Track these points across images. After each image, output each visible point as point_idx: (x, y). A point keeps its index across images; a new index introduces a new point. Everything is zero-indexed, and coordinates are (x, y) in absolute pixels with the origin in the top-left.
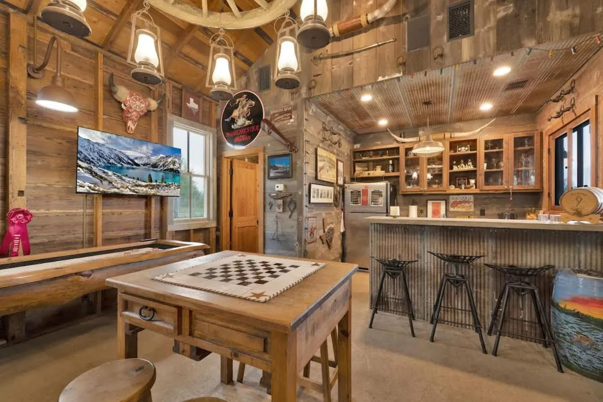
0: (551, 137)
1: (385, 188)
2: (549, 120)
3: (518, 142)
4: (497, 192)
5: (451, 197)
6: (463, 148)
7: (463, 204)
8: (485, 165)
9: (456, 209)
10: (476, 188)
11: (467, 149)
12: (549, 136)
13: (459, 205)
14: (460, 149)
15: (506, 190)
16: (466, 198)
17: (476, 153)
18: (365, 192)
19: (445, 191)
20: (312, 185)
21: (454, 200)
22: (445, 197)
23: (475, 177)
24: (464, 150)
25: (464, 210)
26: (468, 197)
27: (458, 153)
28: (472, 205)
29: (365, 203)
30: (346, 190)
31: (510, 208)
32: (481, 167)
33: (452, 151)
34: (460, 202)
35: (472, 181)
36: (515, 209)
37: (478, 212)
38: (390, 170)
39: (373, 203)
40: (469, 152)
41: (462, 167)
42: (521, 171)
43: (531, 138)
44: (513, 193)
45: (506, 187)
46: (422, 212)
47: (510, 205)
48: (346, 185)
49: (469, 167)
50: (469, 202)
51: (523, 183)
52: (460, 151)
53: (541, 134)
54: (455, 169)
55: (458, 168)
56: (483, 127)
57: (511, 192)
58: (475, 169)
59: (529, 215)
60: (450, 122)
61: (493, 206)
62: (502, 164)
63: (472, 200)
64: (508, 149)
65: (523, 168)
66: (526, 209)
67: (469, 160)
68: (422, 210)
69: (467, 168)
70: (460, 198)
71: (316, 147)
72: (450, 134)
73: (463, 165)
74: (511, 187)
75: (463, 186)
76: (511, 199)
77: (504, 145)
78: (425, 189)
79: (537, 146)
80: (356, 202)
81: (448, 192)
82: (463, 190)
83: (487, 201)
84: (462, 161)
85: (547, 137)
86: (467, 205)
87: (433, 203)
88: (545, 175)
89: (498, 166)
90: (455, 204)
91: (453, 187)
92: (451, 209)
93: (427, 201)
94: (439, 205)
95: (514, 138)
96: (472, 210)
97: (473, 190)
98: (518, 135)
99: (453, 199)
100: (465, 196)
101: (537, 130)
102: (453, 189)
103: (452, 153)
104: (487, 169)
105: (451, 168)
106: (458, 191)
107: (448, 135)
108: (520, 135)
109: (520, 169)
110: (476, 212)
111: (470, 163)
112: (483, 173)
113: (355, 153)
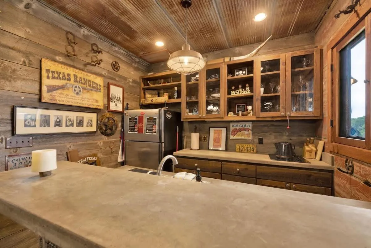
0: (335, 49)
1: (158, 115)
2: (338, 16)
3: (296, 61)
4: (275, 119)
5: (231, 124)
6: (241, 72)
7: (242, 132)
8: (262, 89)
9: (236, 137)
10: (253, 115)
11: (244, 72)
12: (333, 48)
13: (238, 133)
14: (237, 73)
15: (283, 117)
16: (245, 126)
17: (253, 76)
18: (141, 118)
19: (223, 118)
20: (18, 109)
21: (234, 128)
22: (226, 124)
23: (251, 104)
24: (241, 74)
25: (243, 138)
26: (247, 124)
27: (235, 77)
28: (251, 132)
29: (141, 131)
30: (125, 116)
31: (288, 136)
32: (257, 91)
33: (230, 75)
34: (240, 130)
35: (250, 108)
36: (292, 138)
37: (257, 141)
38: (175, 96)
39: (147, 131)
40: (247, 76)
41: (240, 92)
42: (299, 95)
43: (309, 57)
44: (290, 120)
45: (283, 113)
46: (205, 140)
47: (287, 134)
48: (126, 111)
49: (246, 92)
50: (247, 130)
51: (301, 109)
52: (237, 75)
53: (322, 51)
54: (233, 94)
55: (236, 93)
56: (259, 47)
57: (288, 119)
58: (252, 94)
59: (307, 145)
60: (230, 47)
61: (270, 134)
62: (279, 88)
63: (251, 128)
64: (285, 71)
65: (301, 92)
66: (304, 138)
67: (247, 85)
68: (205, 137)
69: (244, 93)
70: (239, 126)
71: (40, 58)
72: (229, 58)
73: (241, 90)
74: (288, 113)
75: (240, 113)
76: (288, 127)
77: (282, 66)
78: (204, 116)
79: (316, 65)
80: (133, 130)
81: (226, 119)
82: (240, 118)
83: (265, 129)
84: (240, 86)
85: (330, 51)
86: (246, 132)
87: (214, 130)
88: (325, 99)
89: (275, 91)
90: (235, 132)
91: (231, 114)
92: (232, 137)
93: (210, 128)
94: (220, 133)
95: (292, 57)
96: (251, 138)
97: (251, 117)
98: (296, 53)
99: (233, 126)
100: (244, 124)
101: (317, 47)
102: (231, 116)
103: (231, 77)
104: (264, 93)
105: (229, 93)
106: (236, 118)
107: (227, 59)
108: (298, 53)
109: (298, 93)
110: (255, 140)
111: (248, 89)
112: (260, 98)
113: (146, 80)
